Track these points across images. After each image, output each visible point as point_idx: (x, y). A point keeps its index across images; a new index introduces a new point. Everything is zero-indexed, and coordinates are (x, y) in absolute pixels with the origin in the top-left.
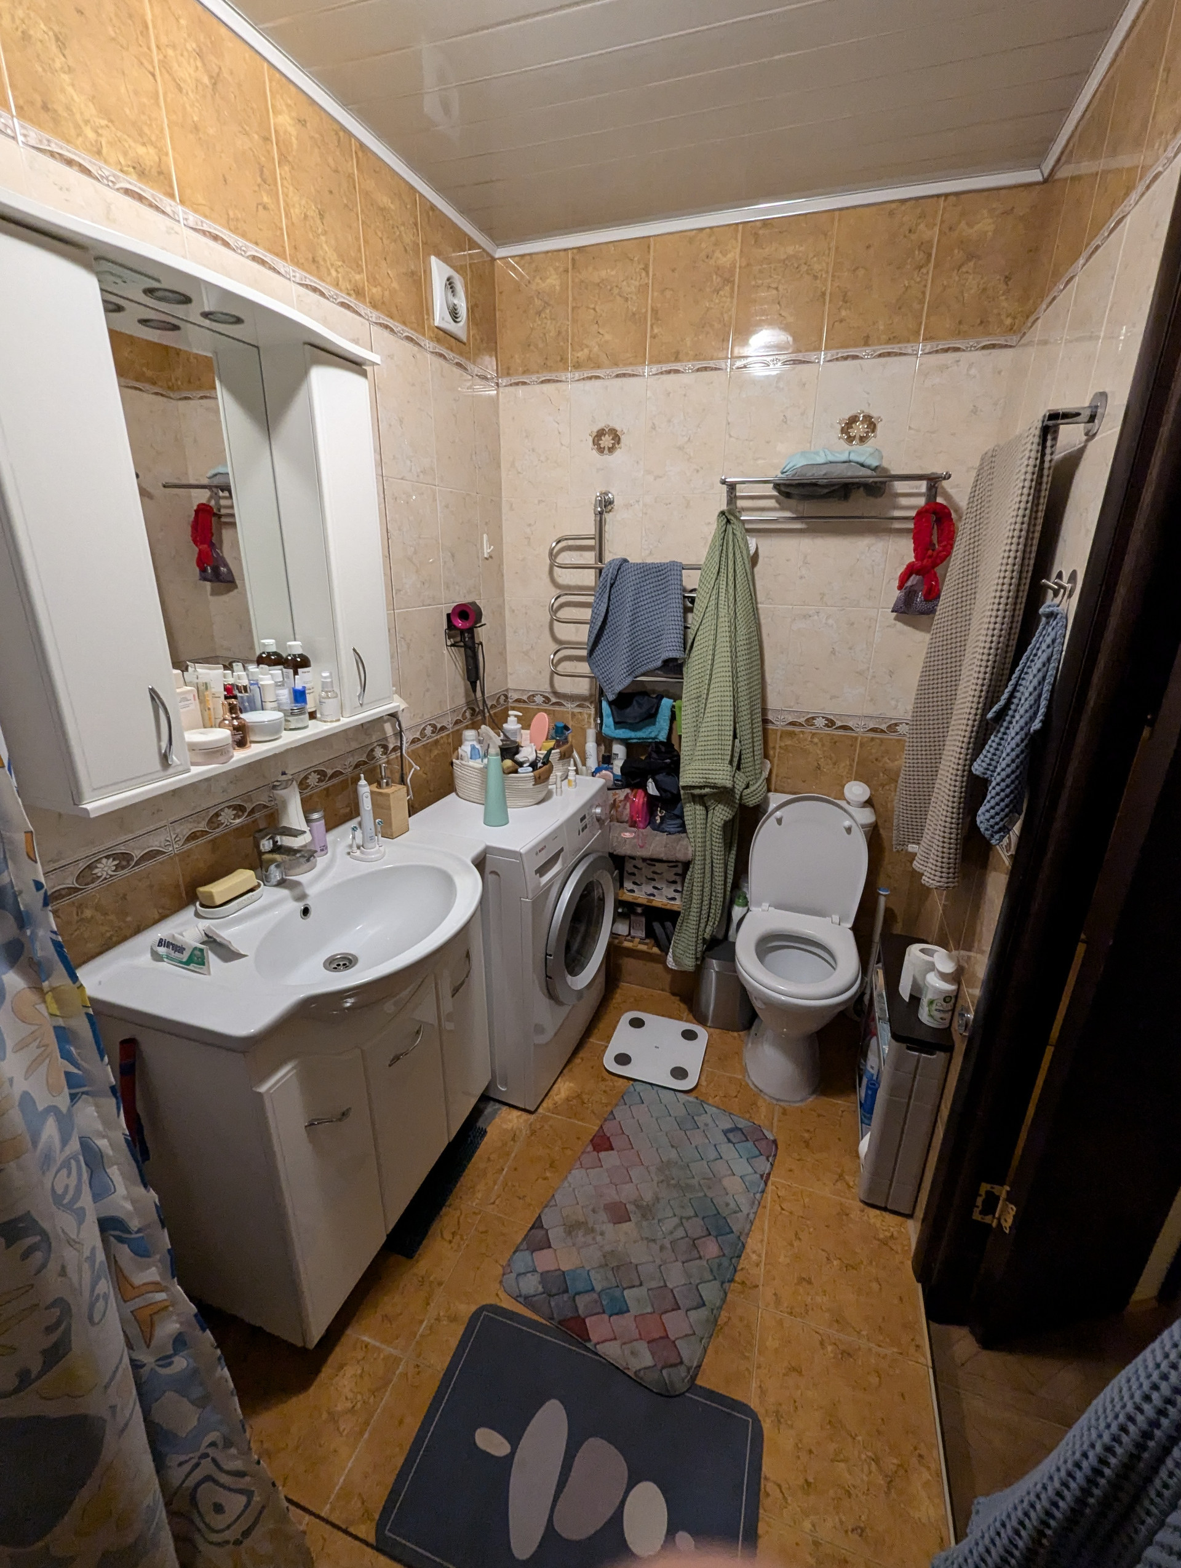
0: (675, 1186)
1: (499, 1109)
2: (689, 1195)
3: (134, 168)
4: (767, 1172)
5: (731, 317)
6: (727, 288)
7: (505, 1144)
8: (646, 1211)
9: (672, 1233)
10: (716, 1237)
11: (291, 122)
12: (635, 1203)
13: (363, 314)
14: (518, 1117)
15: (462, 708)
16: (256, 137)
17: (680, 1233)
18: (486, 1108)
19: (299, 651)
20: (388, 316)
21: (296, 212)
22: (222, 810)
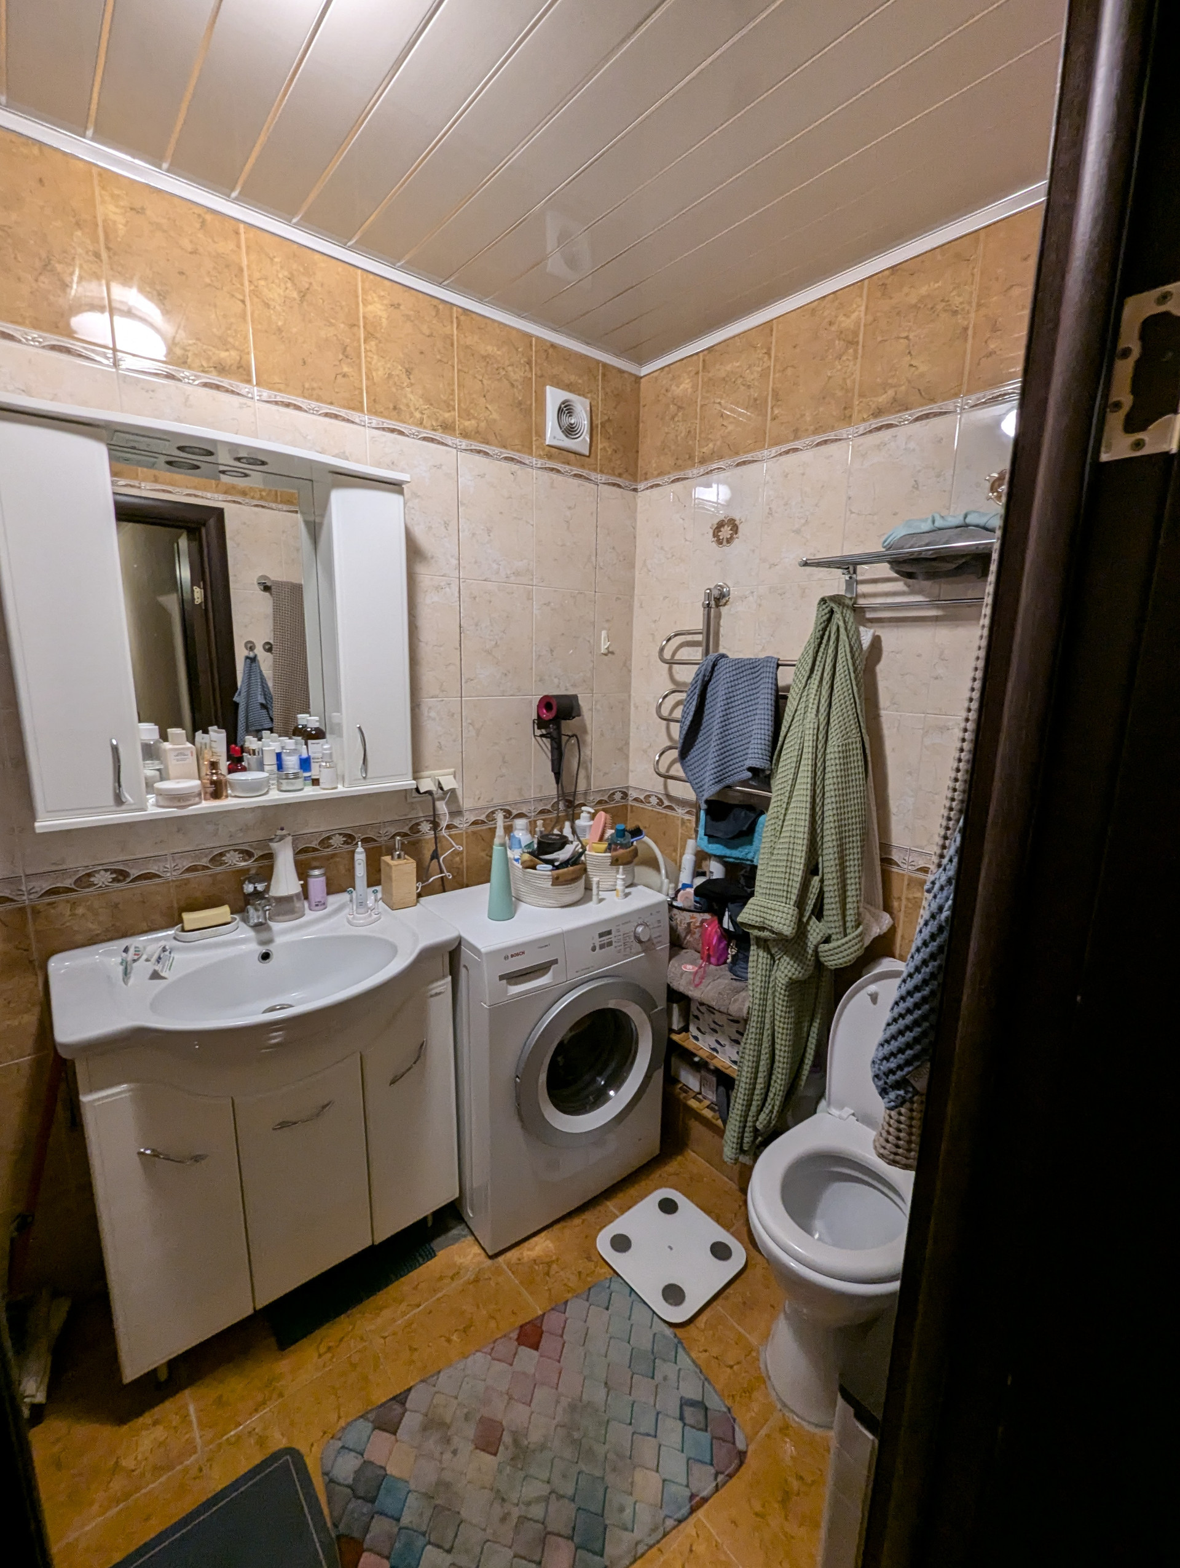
0: (574, 1442)
1: (465, 1236)
2: (582, 1466)
3: (215, 367)
4: (704, 1494)
5: (854, 382)
6: (851, 351)
7: (441, 1278)
8: (522, 1455)
9: (528, 1504)
10: (577, 1548)
11: (383, 308)
12: (514, 1433)
13: (451, 444)
14: (475, 1255)
15: (553, 798)
16: (342, 326)
17: (537, 1511)
18: (452, 1228)
19: (317, 725)
20: (483, 443)
21: (379, 375)
22: (228, 851)
